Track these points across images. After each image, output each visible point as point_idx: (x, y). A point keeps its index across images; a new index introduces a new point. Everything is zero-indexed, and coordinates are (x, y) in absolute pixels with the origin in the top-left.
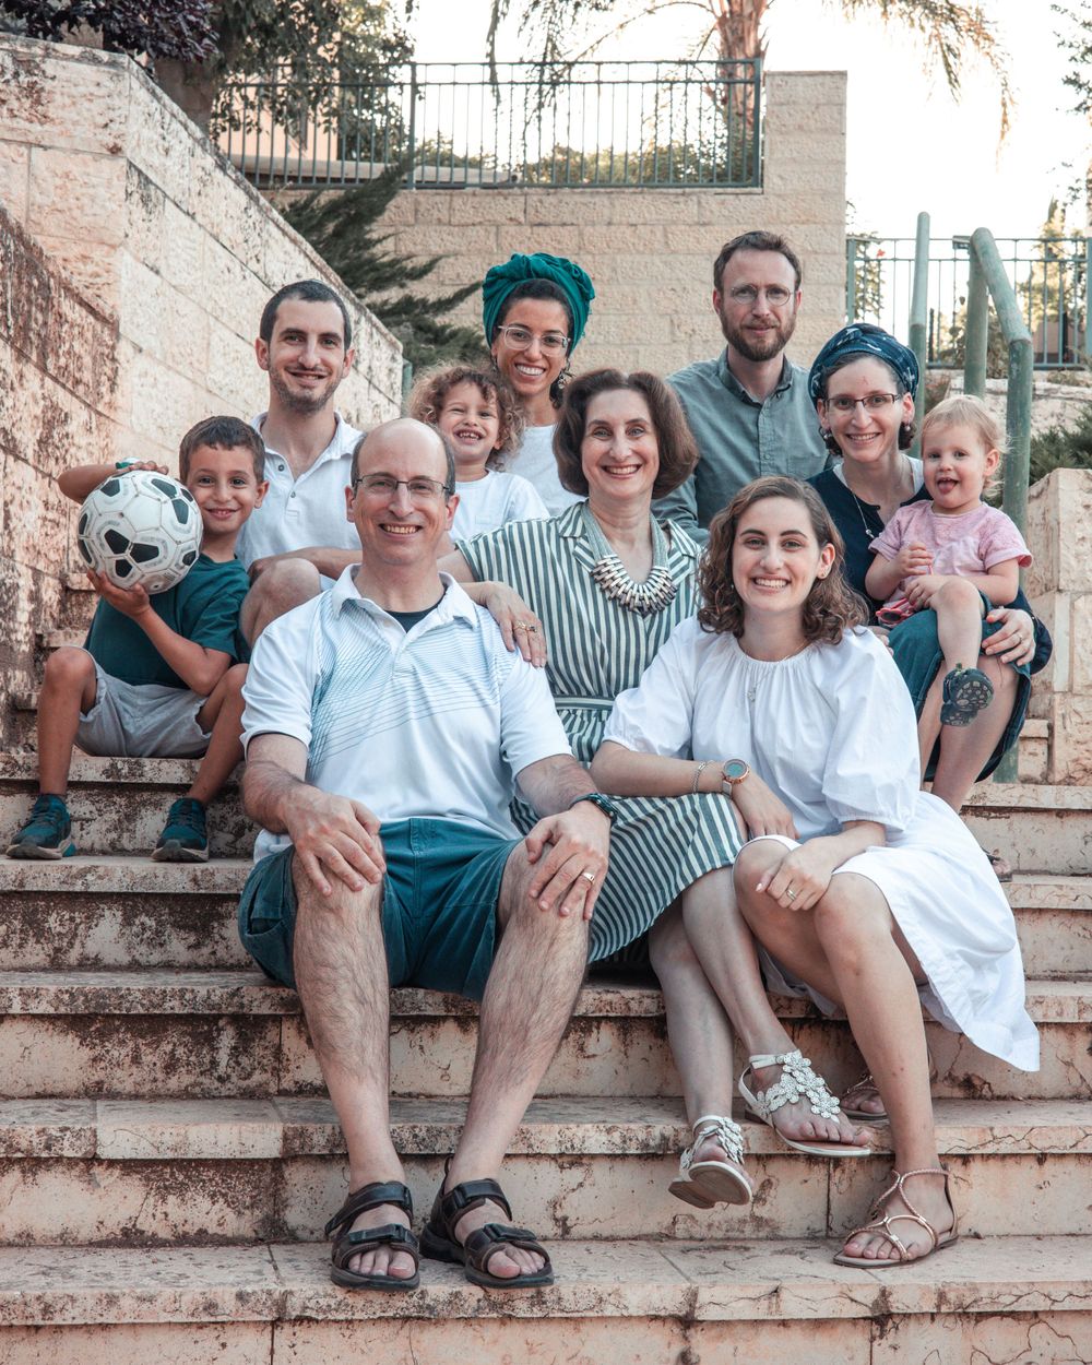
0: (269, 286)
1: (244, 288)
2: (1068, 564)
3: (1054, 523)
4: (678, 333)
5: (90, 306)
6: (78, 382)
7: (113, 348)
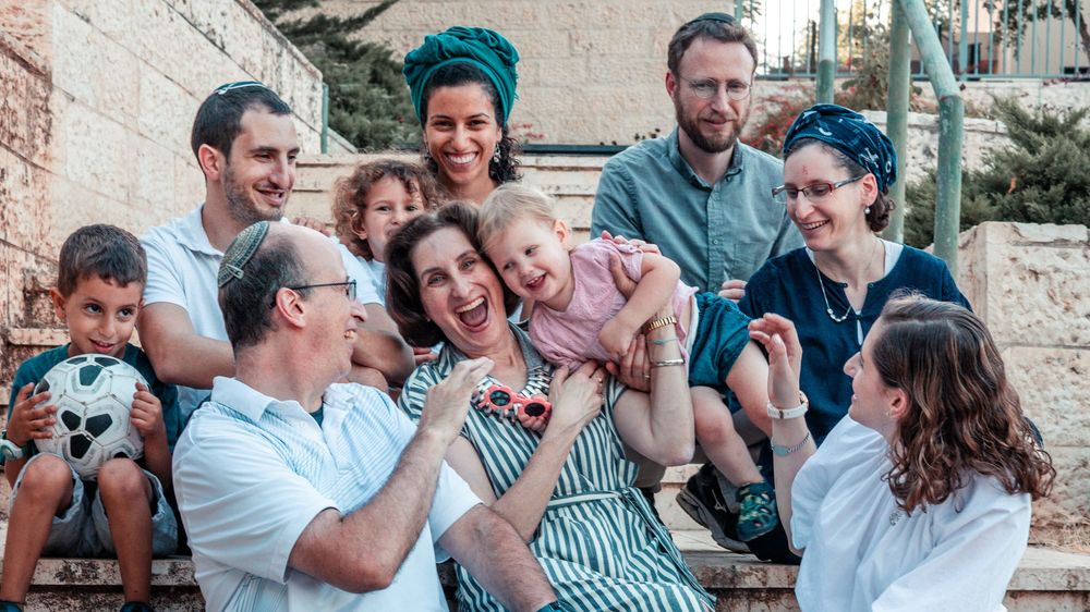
0: (194, 26)
1: (171, 30)
2: (996, 317)
3: (981, 276)
4: (576, 48)
5: (24, 61)
6: (13, 137)
7: (47, 99)
